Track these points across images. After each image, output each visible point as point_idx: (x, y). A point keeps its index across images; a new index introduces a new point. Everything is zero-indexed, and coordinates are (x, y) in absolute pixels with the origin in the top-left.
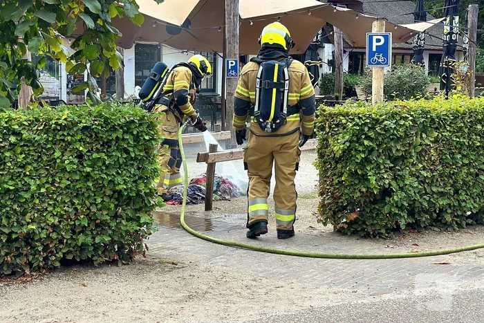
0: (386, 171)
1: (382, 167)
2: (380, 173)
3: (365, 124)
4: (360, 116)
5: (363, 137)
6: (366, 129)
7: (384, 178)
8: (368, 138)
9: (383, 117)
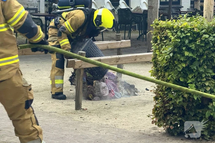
0: (207, 80)
1: (204, 76)
2: (201, 81)
3: (187, 37)
4: (182, 30)
5: (184, 48)
6: (187, 41)
7: (205, 86)
8: (189, 49)
9: (203, 31)
